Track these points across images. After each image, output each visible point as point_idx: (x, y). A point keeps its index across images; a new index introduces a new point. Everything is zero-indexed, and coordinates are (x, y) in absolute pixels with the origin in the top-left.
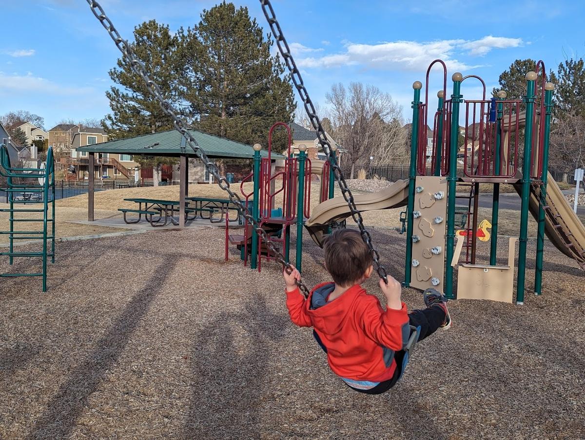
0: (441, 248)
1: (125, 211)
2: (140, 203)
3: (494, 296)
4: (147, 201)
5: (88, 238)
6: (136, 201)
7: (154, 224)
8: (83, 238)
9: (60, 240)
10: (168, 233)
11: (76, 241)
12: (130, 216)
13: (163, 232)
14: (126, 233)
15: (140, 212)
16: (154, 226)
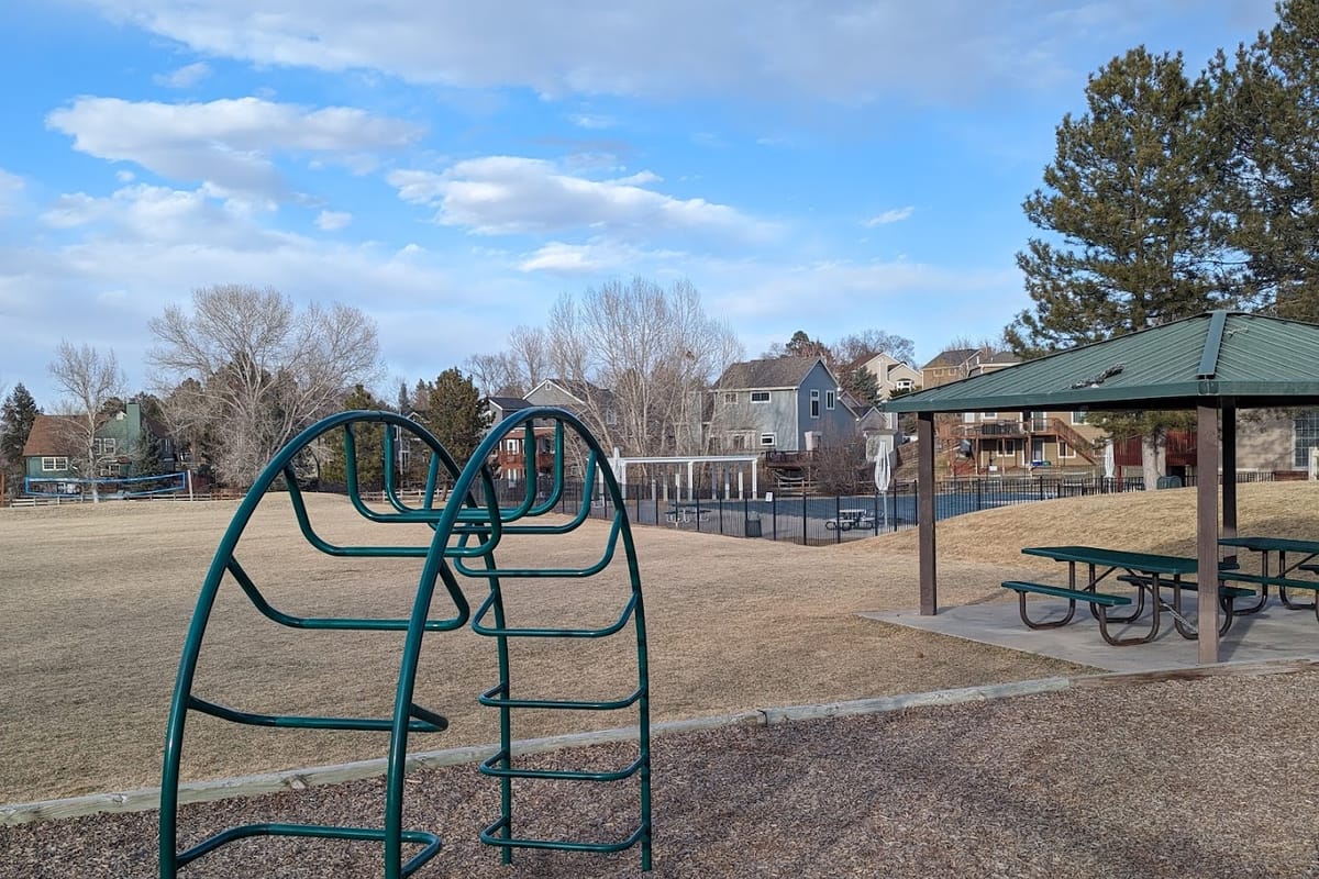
1: (1021, 588)
2: (1072, 564)
4: (1093, 556)
5: (861, 711)
6: (1059, 554)
7: (1113, 630)
8: (843, 712)
9: (761, 720)
10: (1151, 687)
11: (817, 721)
13: (1134, 684)
14: (996, 691)
15: (1071, 593)
16: (1114, 642)
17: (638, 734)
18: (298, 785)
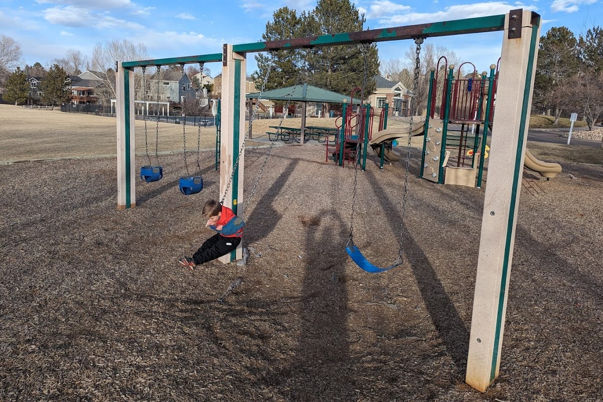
0: (438, 158)
1: (269, 134)
3: (462, 183)
4: (282, 128)
6: (276, 128)
10: (293, 147)
12: (273, 137)
15: (278, 134)
16: (286, 143)
17: (215, 149)
18: (172, 153)
